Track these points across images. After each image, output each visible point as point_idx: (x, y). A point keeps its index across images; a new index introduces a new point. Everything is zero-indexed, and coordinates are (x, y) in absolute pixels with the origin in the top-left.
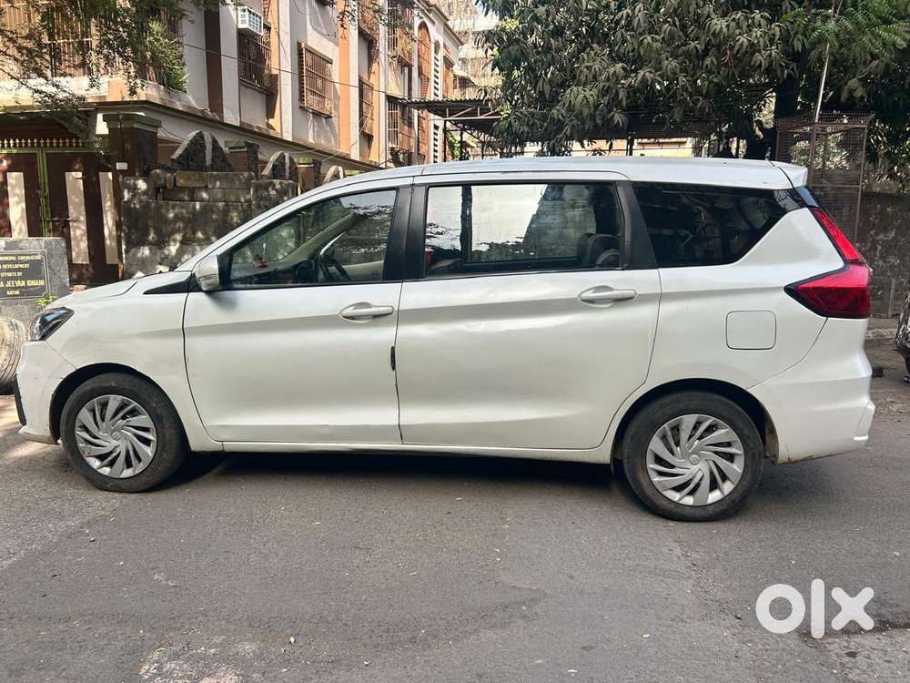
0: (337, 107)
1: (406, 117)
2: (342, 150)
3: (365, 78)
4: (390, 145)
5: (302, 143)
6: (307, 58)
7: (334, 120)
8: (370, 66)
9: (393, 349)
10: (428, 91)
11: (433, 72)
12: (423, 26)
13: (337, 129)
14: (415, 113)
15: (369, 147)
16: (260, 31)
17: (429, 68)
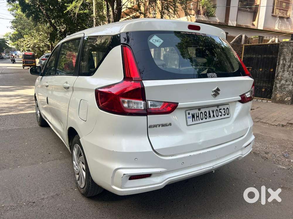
5: (268, 30)
7: (292, 19)
9: (47, 97)
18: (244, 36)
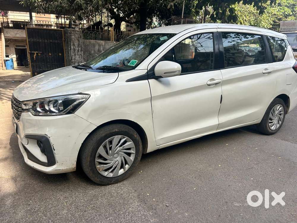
9: (222, 95)
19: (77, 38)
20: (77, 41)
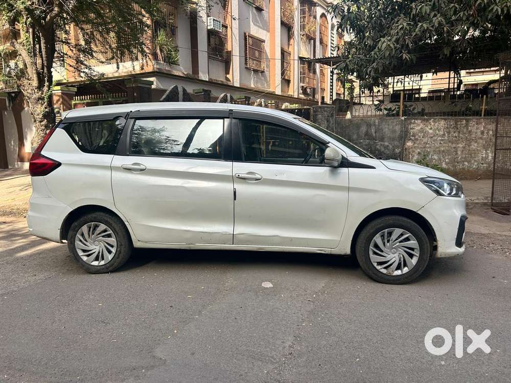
0: (268, 66)
1: (312, 68)
2: (271, 90)
3: (286, 48)
4: (302, 84)
5: (245, 87)
6: (250, 41)
7: (267, 73)
8: (289, 41)
10: (327, 53)
11: (330, 41)
12: (323, 15)
13: (268, 78)
14: (318, 65)
15: (288, 86)
16: (220, 29)
17: (328, 39)
18: (229, 95)
19: (326, 117)
20: (326, 122)
